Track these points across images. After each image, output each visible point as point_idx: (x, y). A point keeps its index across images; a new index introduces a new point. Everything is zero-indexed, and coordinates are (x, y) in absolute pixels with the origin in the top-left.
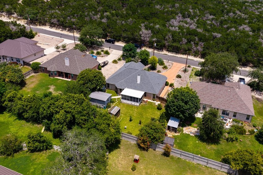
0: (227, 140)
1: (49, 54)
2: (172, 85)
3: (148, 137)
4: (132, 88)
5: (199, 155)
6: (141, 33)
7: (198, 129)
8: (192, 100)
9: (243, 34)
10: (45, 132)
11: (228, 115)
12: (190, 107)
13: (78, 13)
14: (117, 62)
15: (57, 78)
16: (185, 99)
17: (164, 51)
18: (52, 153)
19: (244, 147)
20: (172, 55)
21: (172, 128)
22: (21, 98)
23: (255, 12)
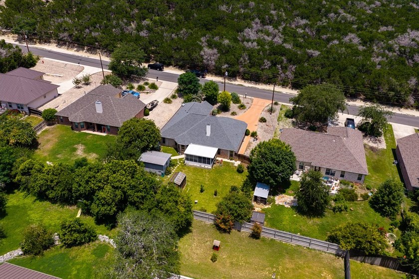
0: (334, 209)
1: (64, 93)
2: (254, 135)
3: (231, 214)
4: (199, 144)
5: (299, 234)
6: (202, 53)
7: (295, 198)
8: (286, 159)
9: (349, 51)
10: (82, 216)
11: (334, 175)
12: (283, 169)
13: (101, 22)
14: (171, 101)
15: (84, 131)
16: (277, 158)
17: (238, 80)
18: (97, 245)
19: (356, 217)
20: (250, 85)
21: (260, 199)
22: (41, 169)
23: (366, 10)
